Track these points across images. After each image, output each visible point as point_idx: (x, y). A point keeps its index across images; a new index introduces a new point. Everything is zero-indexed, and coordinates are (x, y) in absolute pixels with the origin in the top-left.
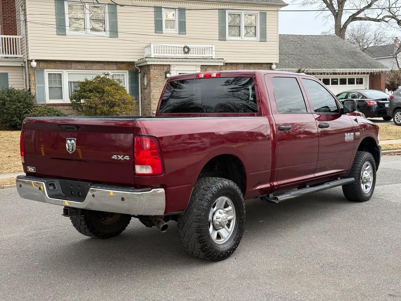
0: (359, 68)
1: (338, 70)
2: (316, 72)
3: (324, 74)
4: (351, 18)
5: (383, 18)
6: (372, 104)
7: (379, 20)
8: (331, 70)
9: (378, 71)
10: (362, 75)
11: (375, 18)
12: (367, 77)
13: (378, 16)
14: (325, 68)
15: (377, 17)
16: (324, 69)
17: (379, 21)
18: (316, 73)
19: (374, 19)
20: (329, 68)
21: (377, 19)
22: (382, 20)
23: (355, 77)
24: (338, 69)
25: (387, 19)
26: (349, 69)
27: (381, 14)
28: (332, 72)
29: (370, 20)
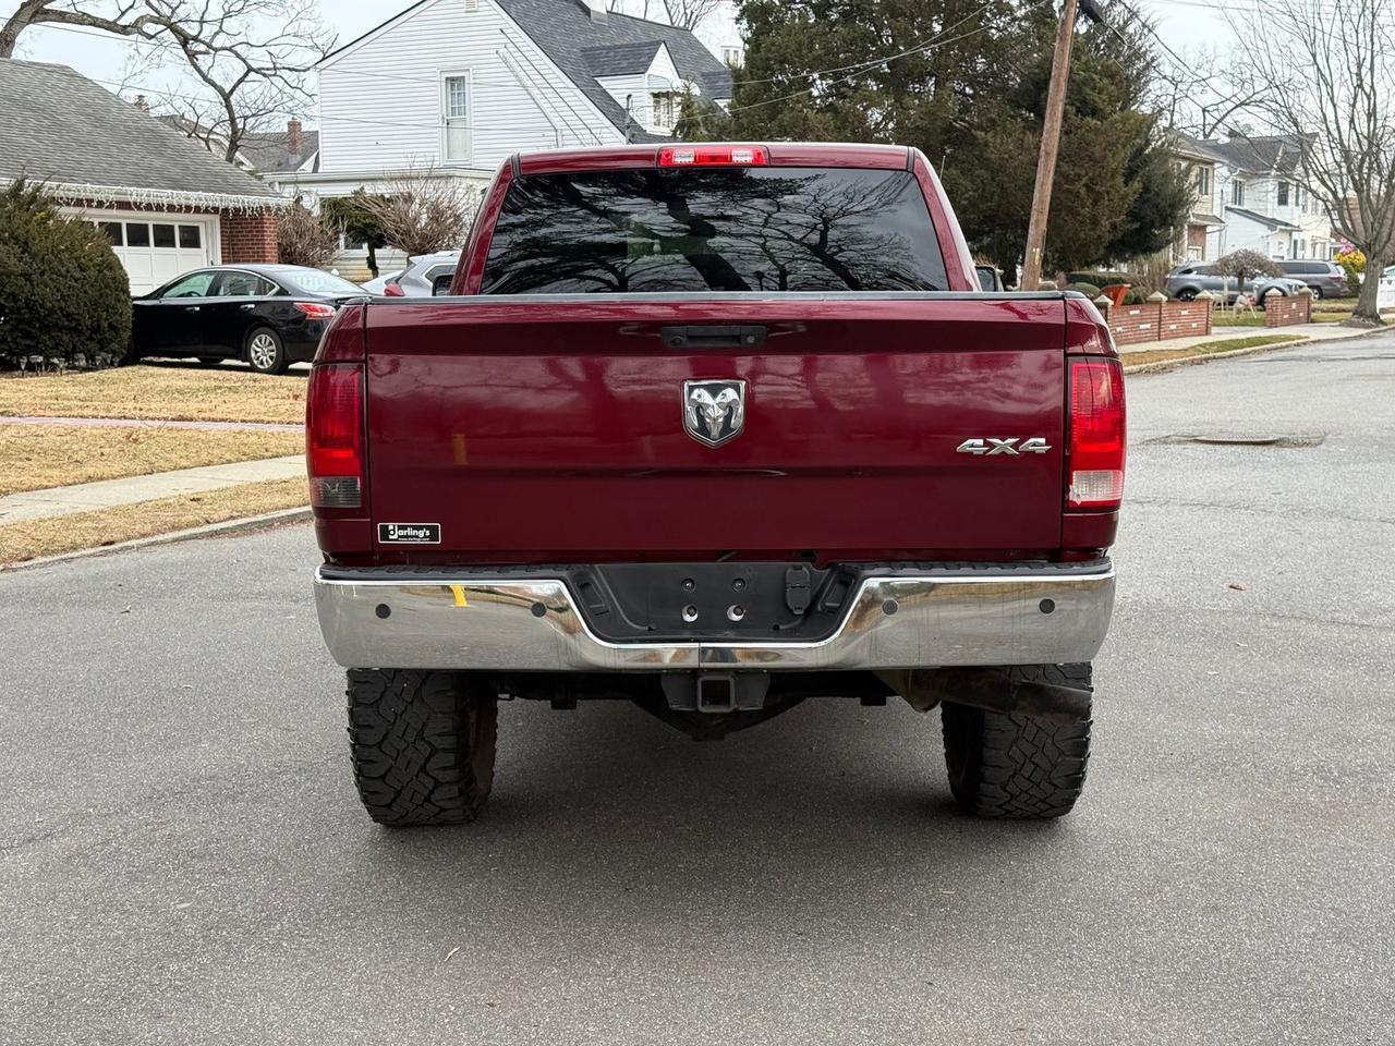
0: (198, 190)
1: (134, 194)
2: (62, 194)
3: (90, 206)
4: (30, 11)
5: (137, 21)
6: (321, 315)
7: (125, 27)
8: (108, 192)
9: (257, 205)
10: (198, 216)
11: (111, 19)
12: (212, 222)
13: (123, 13)
14: (91, 183)
15: (119, 18)
16: (88, 185)
17: (124, 30)
18: (61, 199)
19: (107, 22)
20: (102, 183)
21: (120, 22)
22: (135, 27)
23: (177, 220)
24: (132, 189)
25: (150, 28)
26: (169, 191)
27: (131, 7)
28: (113, 197)
29: (94, 24)
